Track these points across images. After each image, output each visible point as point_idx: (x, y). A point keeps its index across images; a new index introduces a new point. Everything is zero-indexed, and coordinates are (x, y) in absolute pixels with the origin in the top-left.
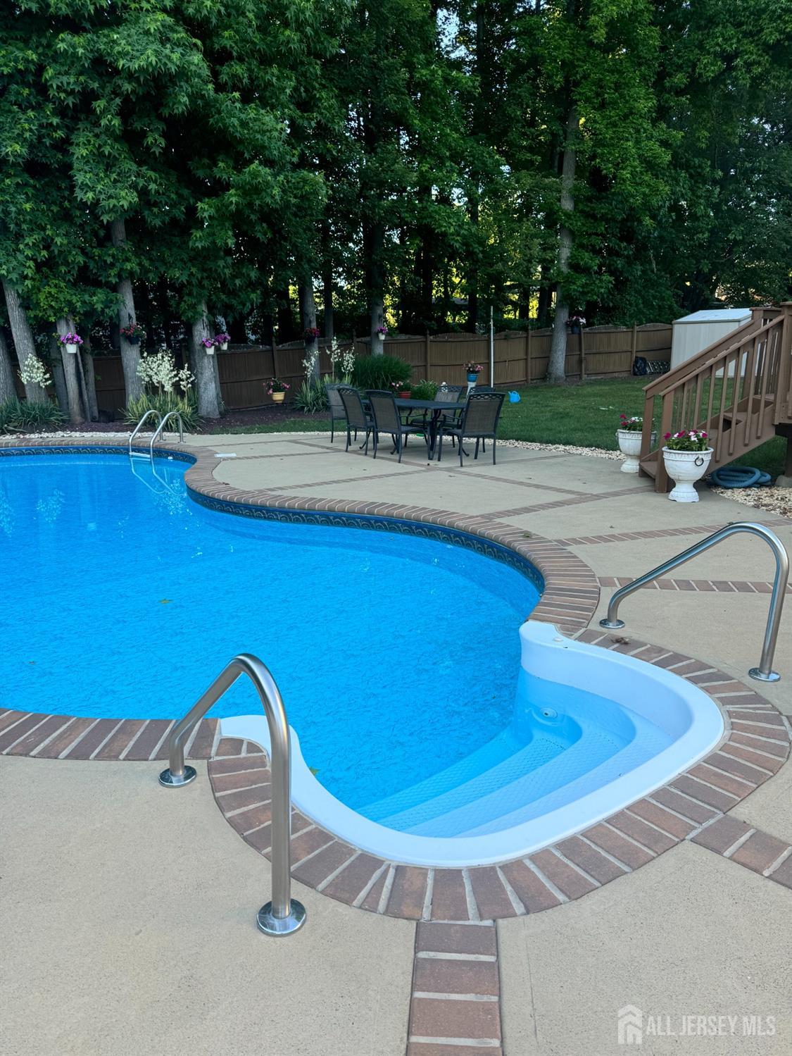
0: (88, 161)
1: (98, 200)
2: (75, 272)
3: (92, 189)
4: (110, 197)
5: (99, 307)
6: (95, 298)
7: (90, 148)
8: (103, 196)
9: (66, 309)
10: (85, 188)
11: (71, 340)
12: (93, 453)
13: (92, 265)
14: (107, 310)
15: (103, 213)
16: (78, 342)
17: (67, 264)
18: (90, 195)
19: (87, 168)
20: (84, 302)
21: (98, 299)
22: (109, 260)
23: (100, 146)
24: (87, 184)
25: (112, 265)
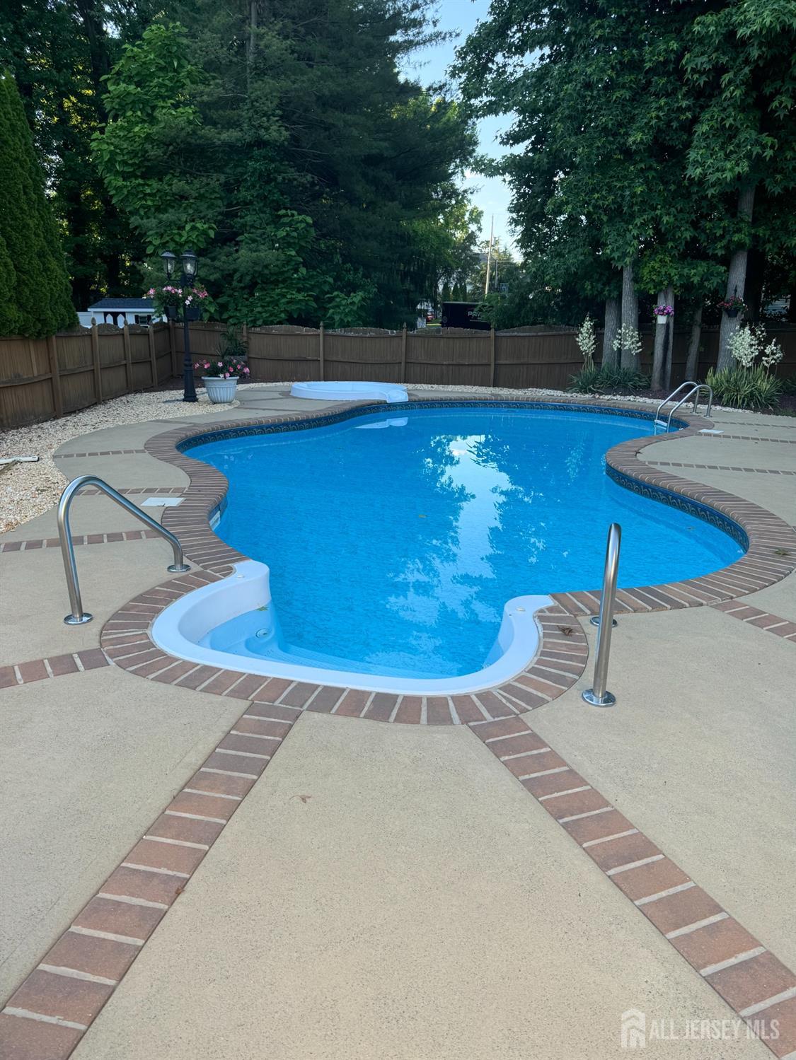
0: (708, 137)
1: (706, 175)
2: (681, 248)
3: (702, 165)
4: (718, 170)
5: (696, 280)
6: (693, 272)
7: (713, 123)
8: (711, 171)
9: (666, 283)
10: (696, 163)
11: (662, 312)
12: (633, 417)
13: (703, 237)
14: (706, 283)
15: (709, 187)
16: (668, 314)
17: (674, 240)
18: (699, 170)
19: (703, 144)
20: (681, 276)
21: (695, 273)
22: (719, 232)
23: (723, 120)
24: (697, 161)
25: (723, 236)
